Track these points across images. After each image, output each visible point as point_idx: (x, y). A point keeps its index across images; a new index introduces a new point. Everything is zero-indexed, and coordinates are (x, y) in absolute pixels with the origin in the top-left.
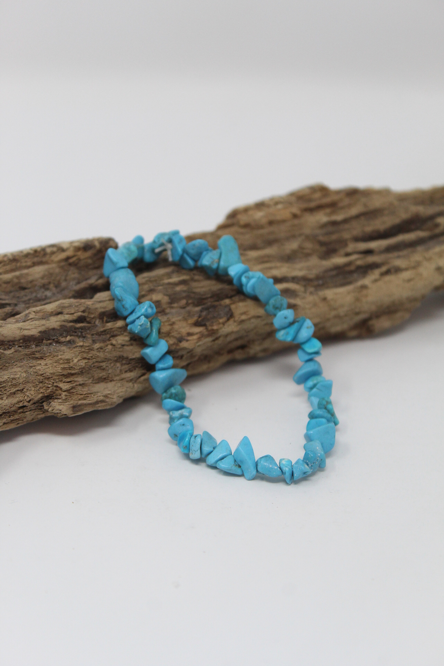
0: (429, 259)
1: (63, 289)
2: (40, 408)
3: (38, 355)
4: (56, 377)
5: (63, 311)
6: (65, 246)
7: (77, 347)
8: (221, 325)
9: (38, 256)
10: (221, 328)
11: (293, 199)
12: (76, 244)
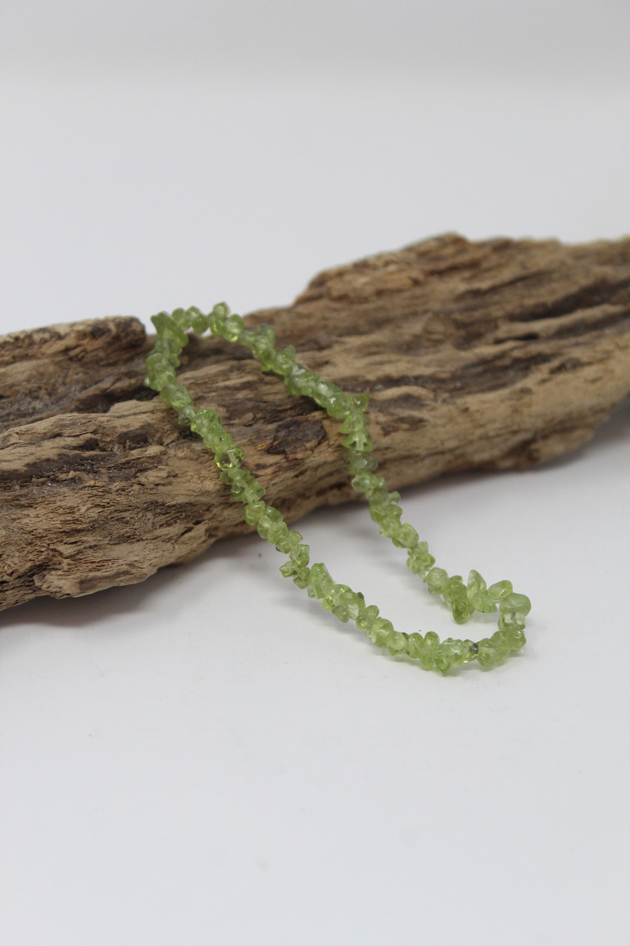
0: (624, 348)
1: (61, 398)
2: (29, 584)
3: (24, 501)
4: (52, 536)
5: (62, 431)
6: (62, 331)
7: (85, 487)
8: (309, 452)
9: (22, 346)
10: (308, 457)
11: (413, 256)
12: (80, 328)
